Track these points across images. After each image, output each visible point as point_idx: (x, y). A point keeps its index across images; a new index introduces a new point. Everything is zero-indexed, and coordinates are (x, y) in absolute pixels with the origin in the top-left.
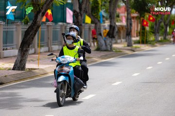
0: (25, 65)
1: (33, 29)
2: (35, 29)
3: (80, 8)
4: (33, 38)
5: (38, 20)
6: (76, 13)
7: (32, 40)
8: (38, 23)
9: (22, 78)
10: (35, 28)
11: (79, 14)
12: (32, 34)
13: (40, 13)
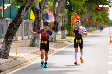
2: (18, 22)
3: (40, 7)
4: (16, 30)
5: (22, 14)
6: (37, 10)
7: (16, 32)
8: (22, 17)
11: (39, 11)
12: (16, 27)
13: (24, 8)
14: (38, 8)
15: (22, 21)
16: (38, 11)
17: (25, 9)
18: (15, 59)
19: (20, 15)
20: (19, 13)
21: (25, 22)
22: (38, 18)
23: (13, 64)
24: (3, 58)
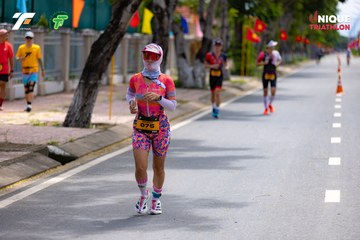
0: (90, 115)
1: (110, 39)
2: (114, 40)
4: (109, 60)
5: (122, 20)
6: (159, 11)
7: (108, 63)
8: (122, 27)
9: (103, 145)
10: (115, 37)
11: (165, 13)
12: (108, 51)
13: (127, 5)
14: (163, 5)
15: (122, 35)
16: (162, 11)
17: (129, 8)
18: (106, 129)
19: (117, 23)
20: (115, 18)
21: (130, 40)
22: (162, 29)
23: (101, 142)
24: (77, 126)
